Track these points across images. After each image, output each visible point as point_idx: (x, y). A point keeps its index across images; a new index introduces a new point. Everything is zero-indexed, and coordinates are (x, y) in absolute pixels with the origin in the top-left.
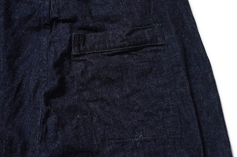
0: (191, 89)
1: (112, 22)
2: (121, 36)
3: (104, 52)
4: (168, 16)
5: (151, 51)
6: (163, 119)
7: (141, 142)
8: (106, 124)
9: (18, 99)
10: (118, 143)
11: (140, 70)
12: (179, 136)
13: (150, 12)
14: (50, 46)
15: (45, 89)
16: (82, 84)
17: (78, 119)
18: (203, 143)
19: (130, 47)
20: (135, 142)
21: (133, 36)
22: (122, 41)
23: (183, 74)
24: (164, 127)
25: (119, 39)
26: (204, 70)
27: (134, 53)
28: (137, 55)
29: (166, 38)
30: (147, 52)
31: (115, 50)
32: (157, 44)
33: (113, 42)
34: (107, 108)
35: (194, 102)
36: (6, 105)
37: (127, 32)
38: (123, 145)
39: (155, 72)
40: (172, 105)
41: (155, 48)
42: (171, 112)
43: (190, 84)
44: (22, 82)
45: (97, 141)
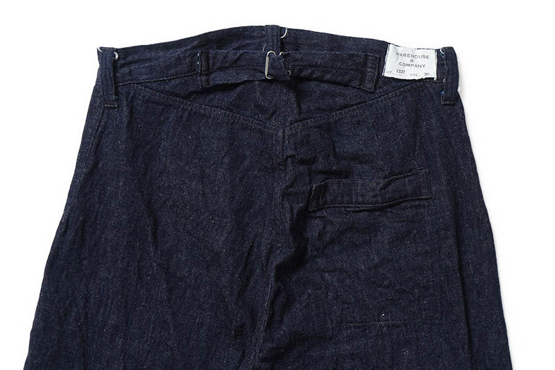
0: (460, 261)
1: (361, 163)
2: (373, 190)
3: (350, 207)
4: (438, 159)
5: (411, 207)
6: (419, 297)
7: (388, 327)
8: (344, 303)
9: (249, 266)
10: (358, 327)
11: (394, 233)
12: (437, 321)
13: (414, 151)
14: (283, 200)
15: (278, 259)
16: (318, 250)
17: (309, 295)
18: (469, 331)
19: (384, 204)
20: (381, 327)
21: (390, 188)
22: (374, 197)
23: (451, 241)
24: (419, 309)
25: (371, 194)
26: (479, 235)
27: (389, 210)
28: (392, 213)
29: (434, 189)
30: (406, 208)
31: (364, 207)
32: (420, 197)
33: (363, 196)
34: (348, 281)
35: (462, 278)
36: (236, 276)
37: (381, 185)
38: (366, 330)
39: (415, 235)
40: (433, 281)
41: (417, 203)
42: (431, 291)
43: (459, 252)
44: (253, 243)
45: (332, 323)
